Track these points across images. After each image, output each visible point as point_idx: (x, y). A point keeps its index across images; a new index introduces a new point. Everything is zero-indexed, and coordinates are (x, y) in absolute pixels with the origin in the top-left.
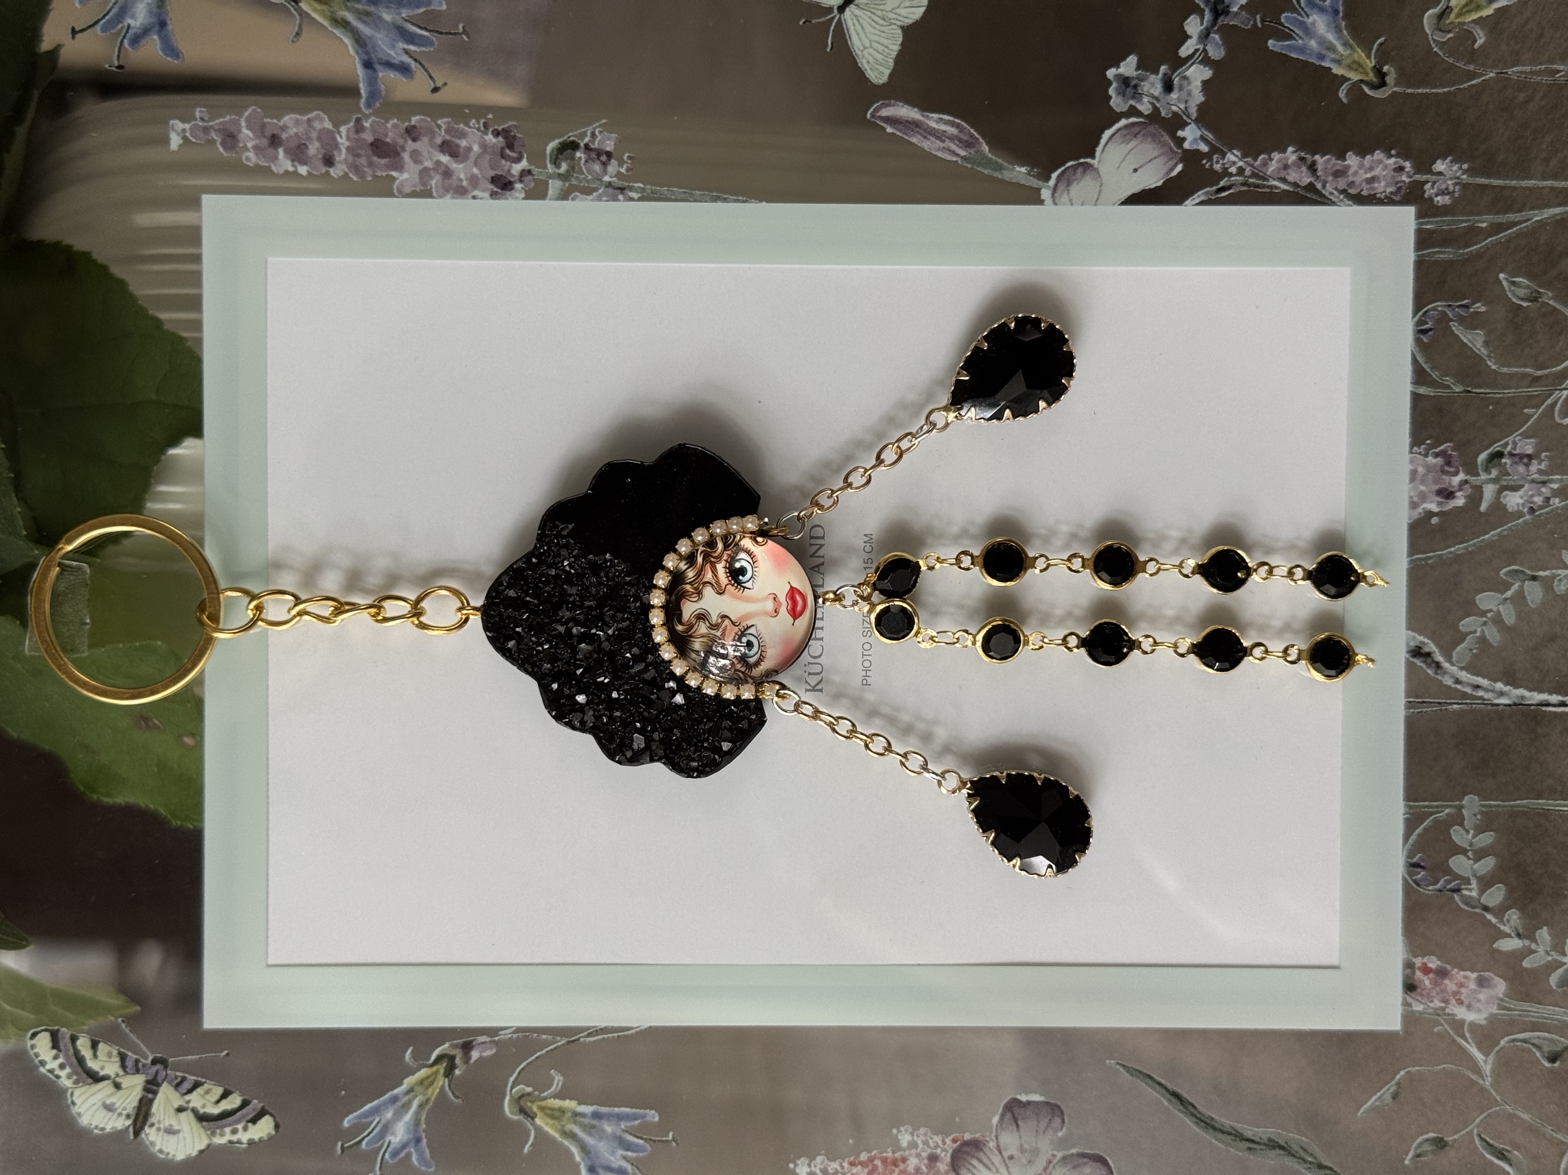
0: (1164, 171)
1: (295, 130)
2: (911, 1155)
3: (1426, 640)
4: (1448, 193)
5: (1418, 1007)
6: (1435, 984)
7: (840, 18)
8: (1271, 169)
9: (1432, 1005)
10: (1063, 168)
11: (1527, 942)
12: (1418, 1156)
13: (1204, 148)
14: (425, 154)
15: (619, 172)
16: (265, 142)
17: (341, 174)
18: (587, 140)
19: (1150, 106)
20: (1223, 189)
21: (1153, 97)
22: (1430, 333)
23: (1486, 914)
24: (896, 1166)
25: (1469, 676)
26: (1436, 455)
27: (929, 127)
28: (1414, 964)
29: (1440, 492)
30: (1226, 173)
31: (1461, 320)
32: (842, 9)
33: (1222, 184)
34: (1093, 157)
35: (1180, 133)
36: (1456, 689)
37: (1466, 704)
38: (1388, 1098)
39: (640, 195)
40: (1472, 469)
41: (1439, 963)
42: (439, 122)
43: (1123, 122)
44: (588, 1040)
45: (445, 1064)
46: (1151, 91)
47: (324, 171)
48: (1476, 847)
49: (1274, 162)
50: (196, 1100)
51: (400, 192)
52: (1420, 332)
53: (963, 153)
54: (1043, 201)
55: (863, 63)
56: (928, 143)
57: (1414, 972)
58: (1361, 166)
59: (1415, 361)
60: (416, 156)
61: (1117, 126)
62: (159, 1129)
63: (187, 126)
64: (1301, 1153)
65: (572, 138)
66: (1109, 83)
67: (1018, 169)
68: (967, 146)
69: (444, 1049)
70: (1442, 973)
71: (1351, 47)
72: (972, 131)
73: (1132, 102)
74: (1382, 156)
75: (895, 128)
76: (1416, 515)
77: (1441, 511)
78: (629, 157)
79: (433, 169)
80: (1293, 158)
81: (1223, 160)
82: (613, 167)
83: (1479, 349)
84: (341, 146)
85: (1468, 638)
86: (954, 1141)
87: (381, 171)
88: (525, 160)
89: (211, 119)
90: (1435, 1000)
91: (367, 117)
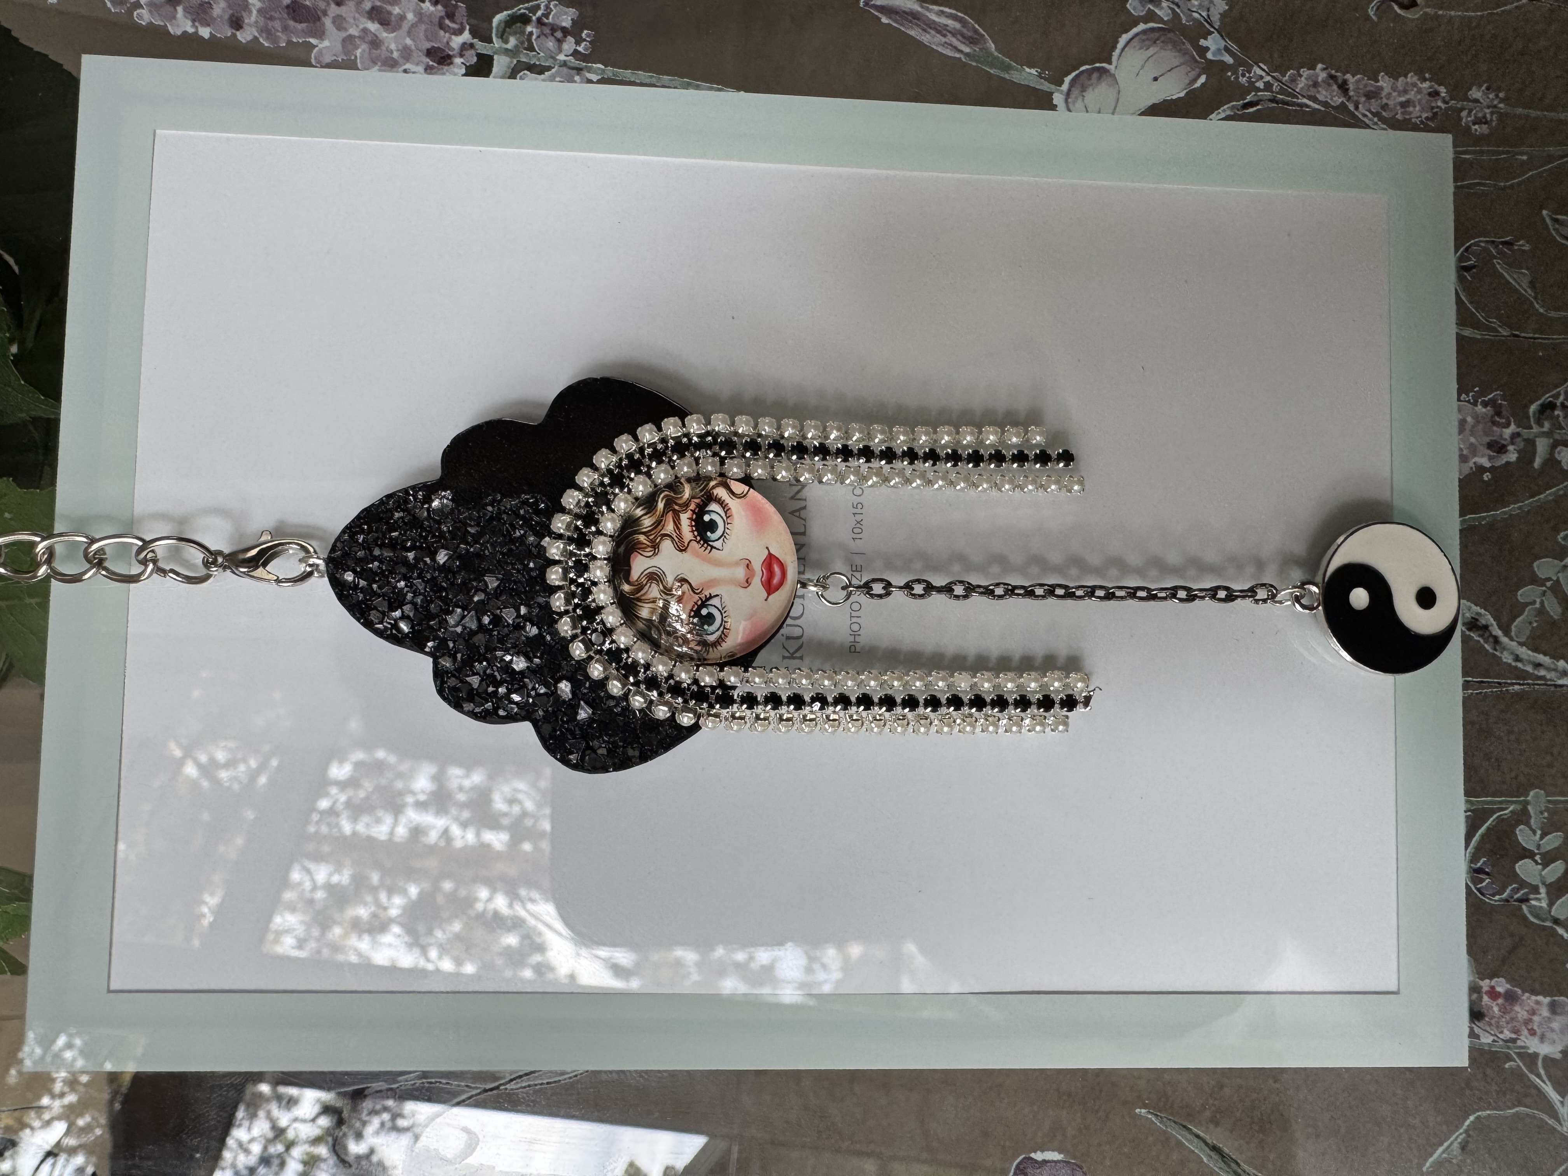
0: (1187, 81)
3: (1483, 611)
4: (1486, 123)
5: (1486, 1039)
6: (1504, 1010)
8: (1300, 86)
9: (1501, 1036)
10: (1077, 72)
13: (1229, 59)
14: (350, 20)
15: (576, 51)
17: (249, 38)
18: (539, 13)
19: (1170, 11)
20: (1249, 105)
22: (1474, 270)
23: (1558, 927)
25: (1530, 652)
26: (1485, 404)
27: (929, 20)
28: (1481, 987)
29: (1490, 446)
30: (1252, 87)
31: (1505, 258)
33: (1249, 98)
34: (1110, 63)
35: (1203, 42)
36: (1516, 667)
37: (1528, 684)
38: (1456, 1149)
39: (599, 77)
40: (1524, 422)
41: (1508, 986)
43: (1142, 27)
44: (510, 1087)
45: (330, 1119)
47: (229, 34)
48: (1543, 850)
49: (1303, 79)
51: (318, 62)
52: (1462, 269)
53: (967, 50)
54: (1056, 106)
56: (928, 36)
57: (1482, 997)
58: (1394, 89)
59: (1459, 301)
60: (340, 23)
61: (1135, 30)
65: (522, 11)
67: (1027, 70)
68: (971, 43)
70: (1511, 998)
72: (977, 26)
73: (1152, 8)
74: (1415, 79)
75: (890, 18)
76: (1466, 470)
77: (1492, 467)
78: (588, 35)
79: (359, 37)
80: (1322, 76)
81: (1250, 73)
82: (569, 45)
83: (1526, 291)
84: (250, 6)
85: (1527, 609)
87: (298, 37)
88: (467, 32)
90: (1506, 1031)
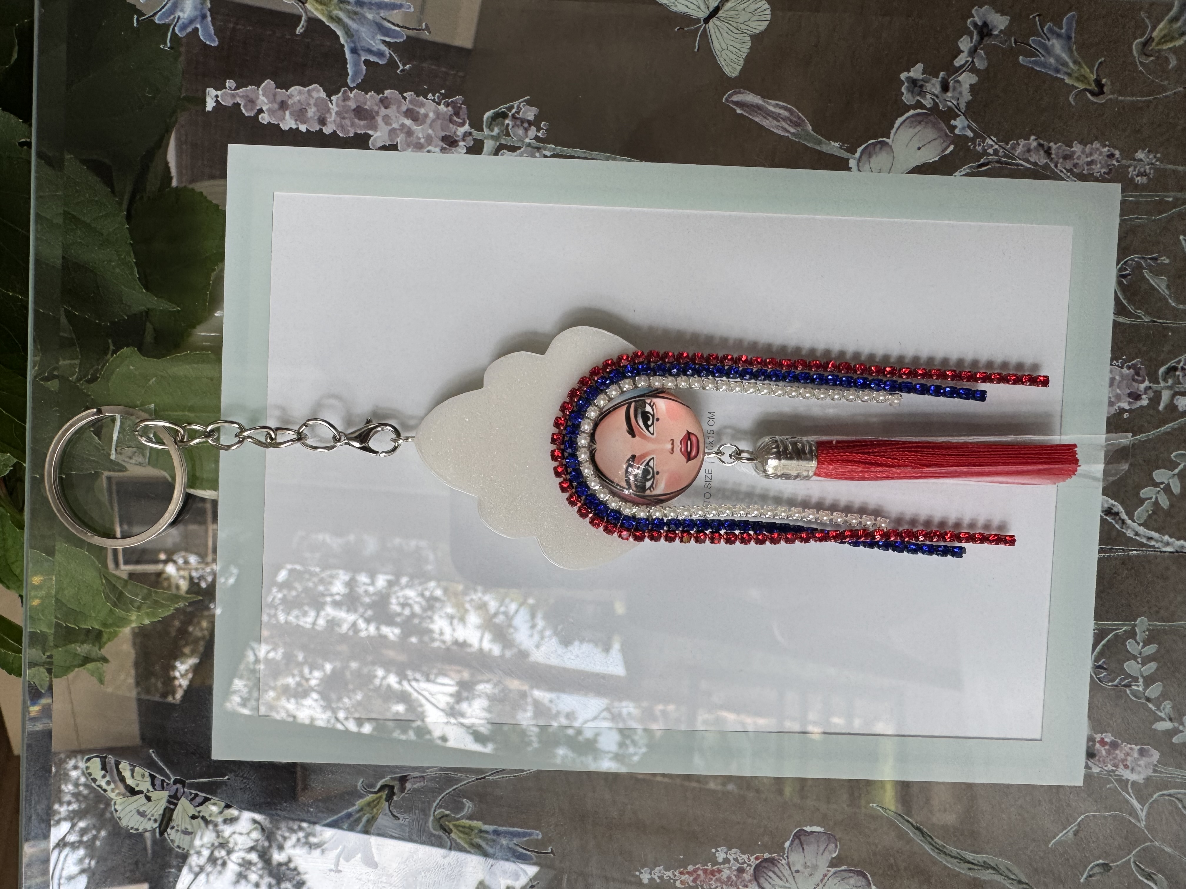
0: (940, 149)
1: (298, 98)
2: (724, 868)
3: (1116, 503)
4: (1145, 176)
5: (1096, 770)
6: (1109, 753)
7: (705, 28)
8: (1018, 151)
9: (1106, 768)
10: (866, 144)
11: (1176, 725)
12: (1090, 876)
13: (970, 134)
14: (393, 118)
15: (536, 136)
16: (276, 106)
17: (331, 131)
18: (514, 111)
19: (931, 101)
20: (983, 165)
21: (934, 95)
22: (1129, 277)
23: (1148, 704)
24: (714, 876)
25: (1145, 530)
26: (1129, 368)
27: (768, 110)
28: (1095, 738)
29: (1130, 395)
30: (985, 153)
31: (1150, 268)
32: (707, 20)
33: (982, 161)
34: (889, 138)
35: (953, 122)
36: (1136, 539)
37: (1142, 550)
38: (1071, 835)
39: (552, 153)
40: (1154, 379)
41: (1113, 738)
42: (405, 95)
43: (912, 112)
44: (491, 778)
45: (386, 792)
46: (933, 90)
47: (318, 129)
48: (1143, 655)
49: (1020, 147)
51: (374, 146)
52: (1121, 276)
54: (851, 168)
55: (722, 62)
56: (768, 122)
57: (1095, 745)
58: (1083, 152)
59: (1117, 298)
60: (387, 120)
61: (907, 115)
62: (178, 831)
63: (219, 93)
64: (1007, 872)
65: (503, 110)
66: (902, 83)
67: (833, 143)
68: (796, 126)
69: (386, 781)
70: (1114, 745)
71: (1079, 64)
72: (800, 114)
73: (919, 98)
74: (1098, 145)
75: (743, 110)
76: (1113, 411)
77: (1131, 409)
78: (544, 125)
79: (399, 129)
80: (1035, 144)
81: (984, 143)
82: (532, 132)
83: (1164, 291)
84: (331, 110)
85: (1146, 503)
86: (757, 858)
87: (361, 130)
88: (467, 125)
89: (237, 88)
90: (1109, 766)
91: (351, 90)
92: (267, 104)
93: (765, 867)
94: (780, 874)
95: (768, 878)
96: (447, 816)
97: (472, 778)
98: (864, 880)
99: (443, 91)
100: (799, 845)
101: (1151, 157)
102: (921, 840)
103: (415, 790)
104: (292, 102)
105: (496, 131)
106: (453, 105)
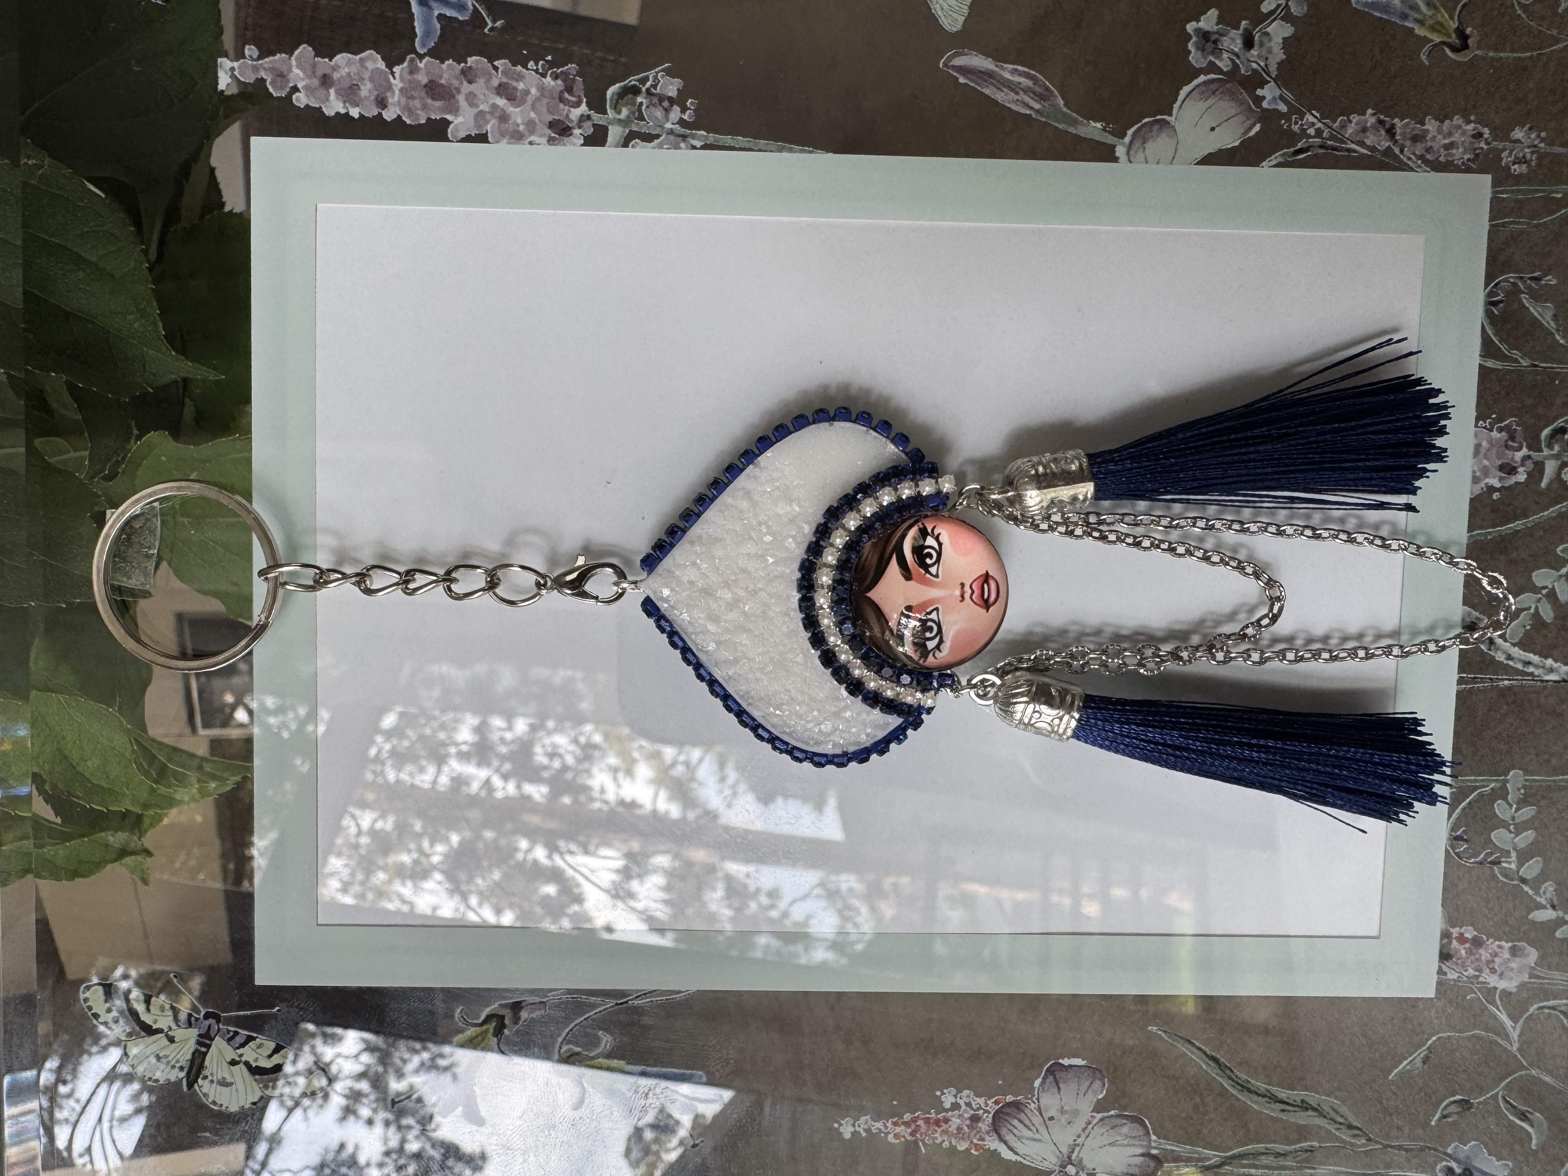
0: (1242, 131)
1: (347, 70)
2: (953, 1116)
3: (1479, 614)
4: (1524, 163)
5: (1452, 975)
6: (1470, 952)
8: (1350, 131)
9: (1466, 973)
10: (1139, 125)
11: (1561, 914)
12: (1444, 1117)
13: (1283, 108)
14: (481, 96)
15: (681, 119)
16: (316, 82)
17: (394, 116)
18: (648, 84)
19: (1230, 63)
20: (1301, 151)
21: (1233, 53)
22: (1501, 305)
23: (1523, 886)
24: (939, 1126)
25: (1521, 652)
26: (1500, 430)
27: (1003, 78)
28: (1452, 934)
29: (1501, 468)
30: (1303, 133)
31: (1531, 292)
33: (1300, 145)
34: (1170, 115)
35: (1259, 92)
36: (1507, 664)
37: (1517, 680)
38: (1418, 1062)
39: (703, 143)
40: (1535, 446)
41: (1476, 933)
42: (496, 63)
43: (1202, 78)
44: (636, 1002)
45: (494, 1024)
46: (1232, 47)
47: (376, 113)
48: (1517, 820)
49: (1353, 125)
50: (249, 1054)
51: (455, 137)
52: (1490, 304)
53: (1037, 106)
54: (1118, 159)
56: (1002, 95)
57: (1451, 942)
58: (1439, 131)
59: (1484, 334)
60: (471, 99)
61: (1196, 82)
62: (212, 1081)
63: (236, 64)
64: (1332, 1114)
65: (633, 83)
66: (1189, 37)
67: (1093, 124)
68: (1042, 99)
69: (494, 1009)
70: (1477, 943)
71: (1436, 8)
72: (1047, 83)
73: (1213, 59)
74: (1460, 122)
75: (968, 78)
76: (1477, 490)
77: (1502, 487)
78: (692, 103)
79: (489, 112)
80: (1371, 121)
81: (1302, 120)
82: (675, 113)
83: (1548, 323)
84: (394, 87)
85: (1522, 614)
86: (996, 1103)
87: (435, 113)
88: (584, 105)
89: (260, 57)
90: (1469, 969)
91: (421, 57)
92: (303, 80)
93: (1008, 1114)
94: (1027, 1122)
95: (1012, 1128)
96: (578, 1054)
97: (611, 1003)
98: (1140, 1128)
99: (549, 58)
100: (1054, 1084)
101: (1533, 136)
102: (1217, 1074)
103: (532, 1020)
104: (338, 76)
105: (625, 112)
106: (564, 76)
